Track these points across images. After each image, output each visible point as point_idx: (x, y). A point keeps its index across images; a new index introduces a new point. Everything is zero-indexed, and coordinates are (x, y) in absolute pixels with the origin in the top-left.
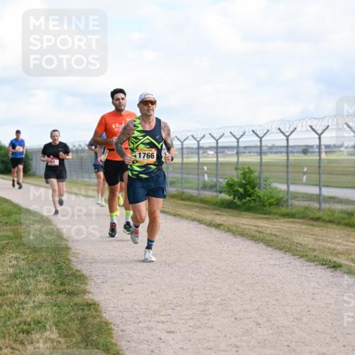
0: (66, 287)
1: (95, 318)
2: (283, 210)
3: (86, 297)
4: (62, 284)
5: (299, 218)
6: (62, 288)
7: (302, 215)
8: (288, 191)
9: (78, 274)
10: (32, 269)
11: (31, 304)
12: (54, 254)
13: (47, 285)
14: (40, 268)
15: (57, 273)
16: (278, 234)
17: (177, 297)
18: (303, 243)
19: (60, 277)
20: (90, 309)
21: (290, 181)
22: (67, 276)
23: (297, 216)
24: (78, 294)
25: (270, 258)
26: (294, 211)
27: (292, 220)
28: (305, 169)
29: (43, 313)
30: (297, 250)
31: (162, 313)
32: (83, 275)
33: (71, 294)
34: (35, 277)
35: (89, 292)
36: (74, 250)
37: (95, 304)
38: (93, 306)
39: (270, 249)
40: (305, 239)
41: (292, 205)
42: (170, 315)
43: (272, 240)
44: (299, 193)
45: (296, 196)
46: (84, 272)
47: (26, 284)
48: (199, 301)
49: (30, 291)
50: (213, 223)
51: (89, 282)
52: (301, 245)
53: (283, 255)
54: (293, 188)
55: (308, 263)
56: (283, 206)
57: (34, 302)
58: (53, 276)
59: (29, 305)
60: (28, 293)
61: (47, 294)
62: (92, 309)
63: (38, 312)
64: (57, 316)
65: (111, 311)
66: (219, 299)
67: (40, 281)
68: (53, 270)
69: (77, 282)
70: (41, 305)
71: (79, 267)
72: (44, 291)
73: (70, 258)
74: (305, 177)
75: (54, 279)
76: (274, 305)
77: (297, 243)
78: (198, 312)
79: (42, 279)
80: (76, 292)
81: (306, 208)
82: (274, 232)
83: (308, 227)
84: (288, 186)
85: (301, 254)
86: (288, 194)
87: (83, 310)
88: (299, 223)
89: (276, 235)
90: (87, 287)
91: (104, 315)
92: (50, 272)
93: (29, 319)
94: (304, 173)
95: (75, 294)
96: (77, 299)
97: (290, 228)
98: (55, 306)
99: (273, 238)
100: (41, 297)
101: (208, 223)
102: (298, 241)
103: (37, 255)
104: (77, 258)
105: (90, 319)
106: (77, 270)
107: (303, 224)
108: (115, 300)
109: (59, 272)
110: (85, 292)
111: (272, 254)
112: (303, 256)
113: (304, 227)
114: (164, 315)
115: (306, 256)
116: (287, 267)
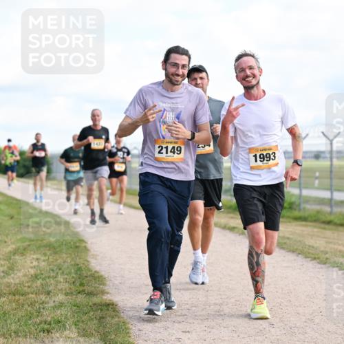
0: (85, 288)
1: (113, 317)
2: (296, 213)
3: (104, 297)
4: (82, 284)
5: (311, 221)
6: (81, 289)
7: (314, 218)
8: (300, 196)
9: (96, 275)
10: (53, 270)
11: (52, 304)
12: (73, 256)
13: (67, 285)
14: (60, 269)
15: (76, 274)
16: (291, 237)
17: (193, 298)
18: (315, 245)
19: (79, 278)
20: (108, 310)
21: (302, 185)
22: (86, 277)
23: (310, 219)
24: (97, 295)
25: (283, 261)
26: (306, 214)
27: (304, 223)
28: (317, 174)
29: (62, 313)
30: (309, 253)
31: (178, 314)
32: (102, 276)
33: (90, 294)
34: (56, 277)
35: (108, 293)
36: (92, 252)
37: (113, 305)
38: (111, 306)
39: (282, 251)
40: (318, 242)
41: (304, 209)
42: (186, 315)
43: (285, 243)
44: (310, 197)
45: (308, 200)
46: (103, 273)
47: (47, 285)
48: (213, 302)
49: (51, 292)
50: (228, 226)
51: (108, 283)
52: (313, 247)
53: (295, 257)
54: (305, 192)
55: (319, 266)
56: (295, 210)
57: (54, 302)
58: (73, 277)
59: (49, 305)
60: (48, 293)
61: (67, 294)
62: (110, 309)
63: (59, 312)
64: (76, 315)
65: (129, 311)
66: (233, 300)
67: (61, 282)
68: (73, 271)
69: (96, 283)
70: (61, 305)
71: (97, 268)
72: (64, 292)
73: (89, 260)
74: (317, 182)
75: (73, 280)
76: (287, 306)
77: (309, 246)
78: (213, 313)
79: (62, 280)
80: (95, 292)
81: (318, 212)
82: (287, 235)
83: (320, 230)
84: (301, 190)
85: (313, 256)
86: (300, 199)
87: (101, 310)
88: (310, 226)
89: (288, 238)
90: (106, 288)
91: (122, 314)
92: (70, 273)
93: (49, 319)
94: (317, 178)
95: (94, 295)
96: (96, 300)
97: (303, 231)
98: (75, 306)
99: (285, 241)
100: (61, 297)
101: (223, 226)
102: (311, 244)
103: (57, 256)
104: (96, 259)
105: (108, 318)
106: (96, 272)
107: (315, 227)
108: (133, 301)
109: (79, 273)
110: (103, 292)
111: (284, 257)
112: (315, 259)
113: (316, 230)
114: (180, 316)
115: (318, 258)
116: (300, 269)
